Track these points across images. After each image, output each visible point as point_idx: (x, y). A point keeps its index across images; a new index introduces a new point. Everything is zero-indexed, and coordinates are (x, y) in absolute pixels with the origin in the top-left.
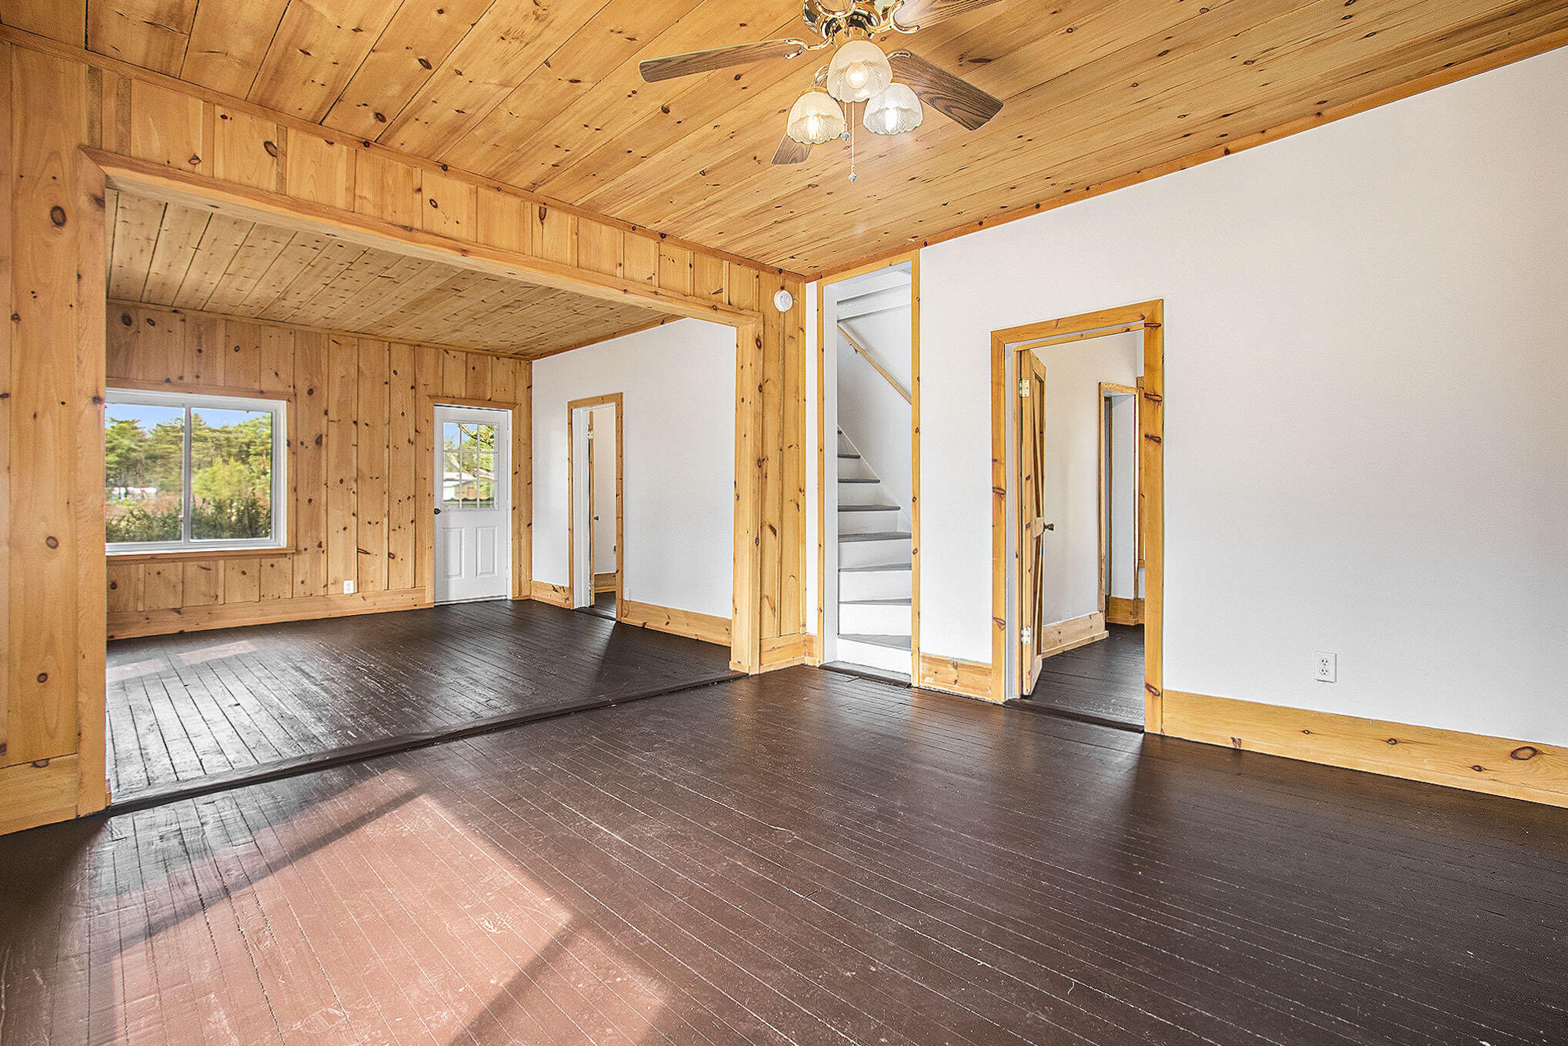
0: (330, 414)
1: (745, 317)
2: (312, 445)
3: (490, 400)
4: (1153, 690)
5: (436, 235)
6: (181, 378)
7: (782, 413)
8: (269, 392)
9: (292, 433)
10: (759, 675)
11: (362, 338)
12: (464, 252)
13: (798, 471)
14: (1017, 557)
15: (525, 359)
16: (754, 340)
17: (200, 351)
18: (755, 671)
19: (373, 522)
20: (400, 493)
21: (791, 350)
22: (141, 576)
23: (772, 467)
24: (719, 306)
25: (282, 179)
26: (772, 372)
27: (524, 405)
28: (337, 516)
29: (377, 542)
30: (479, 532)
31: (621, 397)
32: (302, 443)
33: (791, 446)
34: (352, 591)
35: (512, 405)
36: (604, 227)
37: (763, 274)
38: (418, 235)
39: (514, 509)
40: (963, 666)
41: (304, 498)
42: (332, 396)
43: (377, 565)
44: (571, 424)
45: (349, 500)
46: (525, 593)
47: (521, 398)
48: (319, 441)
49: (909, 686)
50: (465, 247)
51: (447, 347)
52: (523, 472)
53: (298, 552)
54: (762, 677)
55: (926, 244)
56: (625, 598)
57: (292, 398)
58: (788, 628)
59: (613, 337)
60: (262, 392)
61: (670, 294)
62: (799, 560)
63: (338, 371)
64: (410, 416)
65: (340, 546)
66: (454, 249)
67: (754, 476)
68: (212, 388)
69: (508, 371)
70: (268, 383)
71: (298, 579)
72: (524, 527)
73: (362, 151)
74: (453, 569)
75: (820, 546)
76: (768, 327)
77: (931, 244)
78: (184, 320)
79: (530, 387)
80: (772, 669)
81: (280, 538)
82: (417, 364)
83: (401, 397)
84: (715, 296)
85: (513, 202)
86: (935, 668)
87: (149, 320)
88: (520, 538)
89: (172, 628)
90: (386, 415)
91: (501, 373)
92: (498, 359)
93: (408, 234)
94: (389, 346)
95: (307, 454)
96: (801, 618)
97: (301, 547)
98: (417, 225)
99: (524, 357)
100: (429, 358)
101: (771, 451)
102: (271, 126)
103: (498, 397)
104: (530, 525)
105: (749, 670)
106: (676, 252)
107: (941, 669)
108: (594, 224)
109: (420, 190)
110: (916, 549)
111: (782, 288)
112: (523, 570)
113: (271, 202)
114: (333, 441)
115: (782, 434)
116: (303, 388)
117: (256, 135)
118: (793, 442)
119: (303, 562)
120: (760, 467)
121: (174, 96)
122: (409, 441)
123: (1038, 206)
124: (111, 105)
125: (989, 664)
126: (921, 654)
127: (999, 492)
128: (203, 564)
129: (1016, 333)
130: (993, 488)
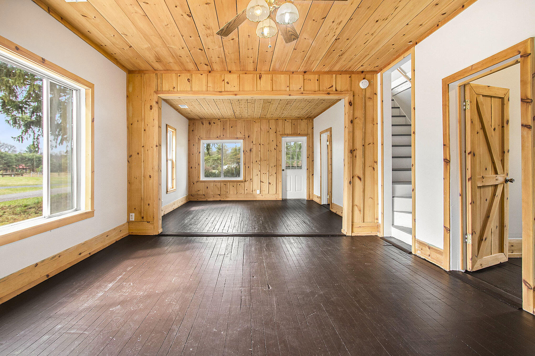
0: (253, 142)
1: (344, 95)
2: (249, 151)
3: (299, 134)
4: (527, 284)
5: (228, 92)
6: (220, 136)
7: (364, 131)
8: (239, 138)
9: (244, 149)
10: (351, 236)
11: (262, 120)
12: (236, 95)
13: (374, 154)
14: (460, 196)
15: (310, 119)
16: (348, 103)
17: (224, 129)
18: (350, 234)
19: (265, 174)
20: (272, 165)
21: (369, 103)
22: (212, 186)
23: (359, 153)
24: (331, 92)
25: (191, 87)
26: (359, 113)
27: (311, 134)
28: (256, 171)
29: (265, 178)
30: (296, 177)
31: (331, 129)
32: (247, 151)
33: (370, 144)
34: (259, 193)
35: (306, 135)
36: (282, 75)
37: (353, 75)
38: (223, 93)
39: (307, 169)
40: (432, 248)
41: (247, 167)
42: (254, 137)
43: (265, 186)
44: (320, 140)
45: (258, 167)
46: (311, 198)
47: (310, 132)
48: (251, 150)
49: (410, 253)
50: (236, 93)
51: (285, 119)
52: (310, 157)
53: (245, 181)
54: (352, 238)
55: (416, 44)
56: (332, 202)
57: (244, 139)
58: (368, 219)
59: (329, 108)
60: (237, 138)
61: (308, 92)
62: (374, 191)
63: (255, 130)
64: (275, 142)
65: (256, 180)
66: (233, 95)
67: (348, 157)
68: (227, 138)
69: (305, 124)
70: (239, 135)
71: (246, 189)
72: (311, 175)
73: (209, 74)
74: (288, 189)
75: (382, 186)
76: (356, 97)
77: (419, 42)
78: (220, 122)
79: (313, 128)
80: (359, 235)
81: (241, 178)
82: (277, 125)
83: (272, 136)
84: (329, 89)
85: (251, 76)
86: (421, 247)
87: (214, 123)
88: (309, 179)
89: (218, 199)
90: (268, 142)
91: (303, 124)
92: (302, 120)
93: (220, 93)
94: (269, 121)
95: (248, 154)
96: (375, 216)
97: (246, 180)
98: (223, 90)
99: (310, 118)
100: (280, 122)
101: (358, 145)
102: (189, 74)
103: (302, 133)
104: (313, 175)
105: (346, 234)
106: (311, 77)
107: (424, 248)
108: (278, 75)
109: (224, 80)
110: (413, 189)
111: (364, 79)
112: (310, 190)
113: (189, 94)
114: (254, 150)
115: (364, 138)
116: (247, 136)
117: (186, 78)
118: (371, 141)
119: (247, 184)
120: (351, 153)
121: (170, 74)
122: (275, 149)
123: (463, 6)
124: (159, 80)
125: (441, 249)
126: (416, 239)
127: (447, 161)
128: (225, 183)
129: (453, 78)
130: (444, 159)
